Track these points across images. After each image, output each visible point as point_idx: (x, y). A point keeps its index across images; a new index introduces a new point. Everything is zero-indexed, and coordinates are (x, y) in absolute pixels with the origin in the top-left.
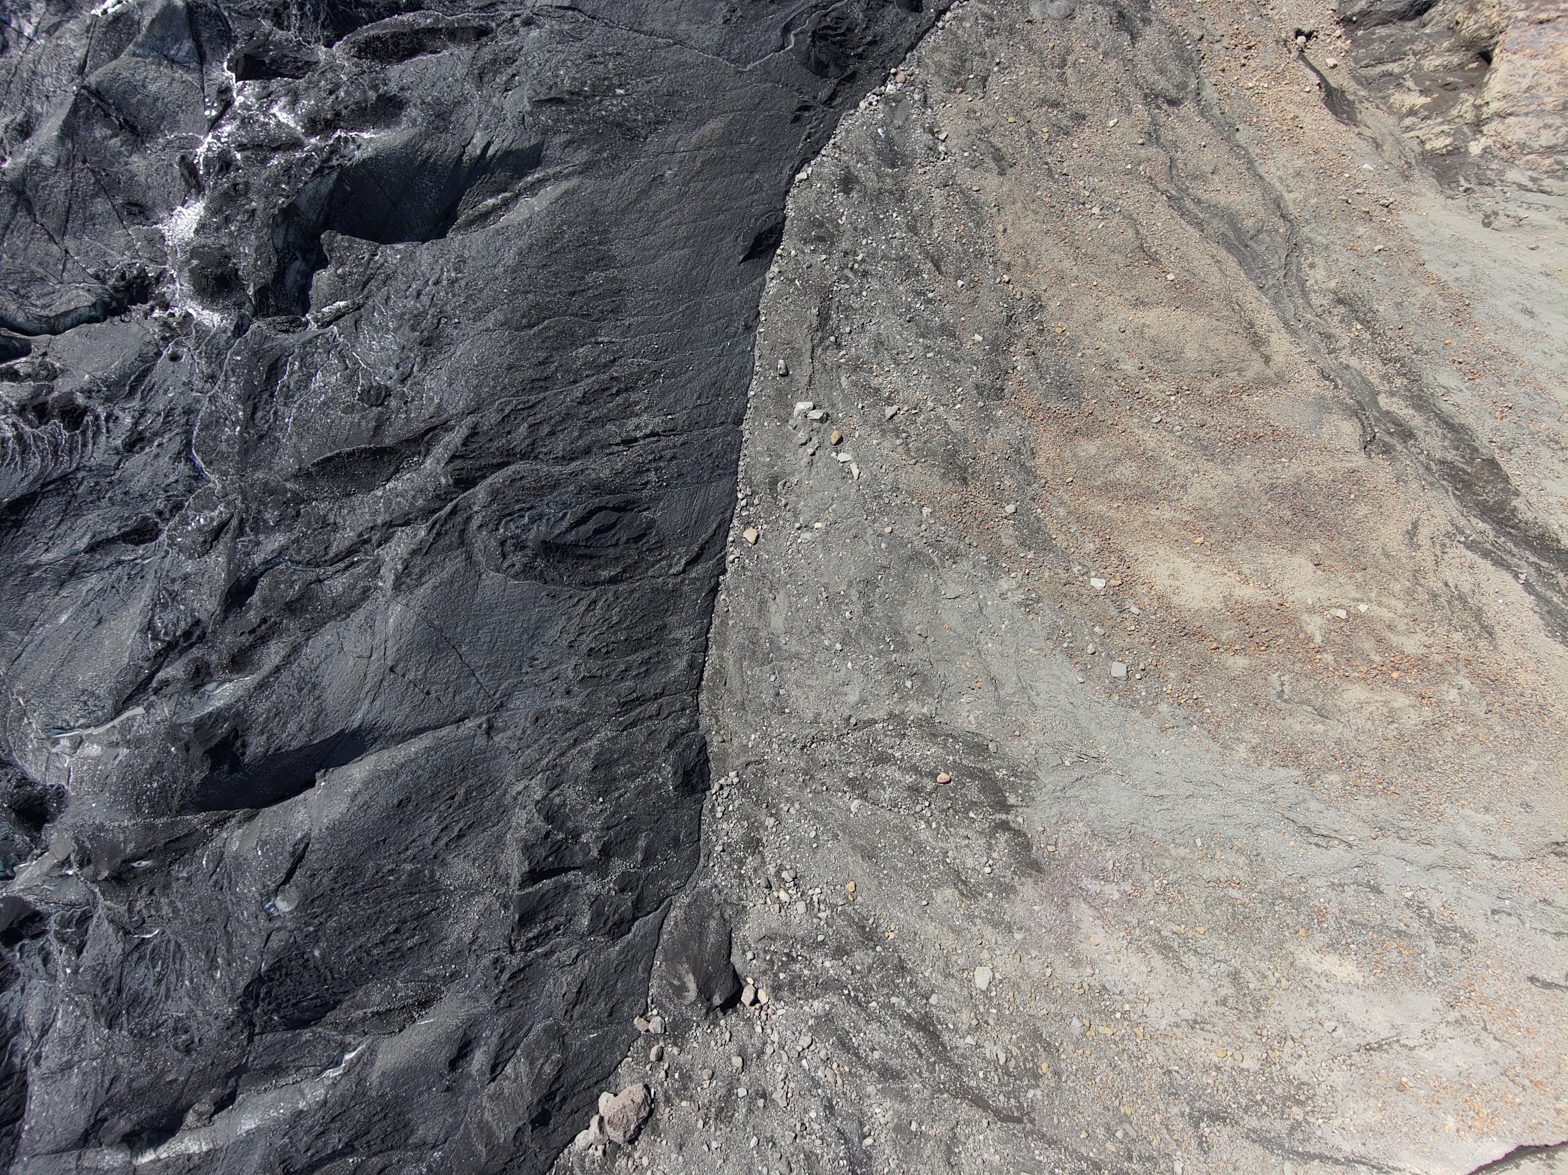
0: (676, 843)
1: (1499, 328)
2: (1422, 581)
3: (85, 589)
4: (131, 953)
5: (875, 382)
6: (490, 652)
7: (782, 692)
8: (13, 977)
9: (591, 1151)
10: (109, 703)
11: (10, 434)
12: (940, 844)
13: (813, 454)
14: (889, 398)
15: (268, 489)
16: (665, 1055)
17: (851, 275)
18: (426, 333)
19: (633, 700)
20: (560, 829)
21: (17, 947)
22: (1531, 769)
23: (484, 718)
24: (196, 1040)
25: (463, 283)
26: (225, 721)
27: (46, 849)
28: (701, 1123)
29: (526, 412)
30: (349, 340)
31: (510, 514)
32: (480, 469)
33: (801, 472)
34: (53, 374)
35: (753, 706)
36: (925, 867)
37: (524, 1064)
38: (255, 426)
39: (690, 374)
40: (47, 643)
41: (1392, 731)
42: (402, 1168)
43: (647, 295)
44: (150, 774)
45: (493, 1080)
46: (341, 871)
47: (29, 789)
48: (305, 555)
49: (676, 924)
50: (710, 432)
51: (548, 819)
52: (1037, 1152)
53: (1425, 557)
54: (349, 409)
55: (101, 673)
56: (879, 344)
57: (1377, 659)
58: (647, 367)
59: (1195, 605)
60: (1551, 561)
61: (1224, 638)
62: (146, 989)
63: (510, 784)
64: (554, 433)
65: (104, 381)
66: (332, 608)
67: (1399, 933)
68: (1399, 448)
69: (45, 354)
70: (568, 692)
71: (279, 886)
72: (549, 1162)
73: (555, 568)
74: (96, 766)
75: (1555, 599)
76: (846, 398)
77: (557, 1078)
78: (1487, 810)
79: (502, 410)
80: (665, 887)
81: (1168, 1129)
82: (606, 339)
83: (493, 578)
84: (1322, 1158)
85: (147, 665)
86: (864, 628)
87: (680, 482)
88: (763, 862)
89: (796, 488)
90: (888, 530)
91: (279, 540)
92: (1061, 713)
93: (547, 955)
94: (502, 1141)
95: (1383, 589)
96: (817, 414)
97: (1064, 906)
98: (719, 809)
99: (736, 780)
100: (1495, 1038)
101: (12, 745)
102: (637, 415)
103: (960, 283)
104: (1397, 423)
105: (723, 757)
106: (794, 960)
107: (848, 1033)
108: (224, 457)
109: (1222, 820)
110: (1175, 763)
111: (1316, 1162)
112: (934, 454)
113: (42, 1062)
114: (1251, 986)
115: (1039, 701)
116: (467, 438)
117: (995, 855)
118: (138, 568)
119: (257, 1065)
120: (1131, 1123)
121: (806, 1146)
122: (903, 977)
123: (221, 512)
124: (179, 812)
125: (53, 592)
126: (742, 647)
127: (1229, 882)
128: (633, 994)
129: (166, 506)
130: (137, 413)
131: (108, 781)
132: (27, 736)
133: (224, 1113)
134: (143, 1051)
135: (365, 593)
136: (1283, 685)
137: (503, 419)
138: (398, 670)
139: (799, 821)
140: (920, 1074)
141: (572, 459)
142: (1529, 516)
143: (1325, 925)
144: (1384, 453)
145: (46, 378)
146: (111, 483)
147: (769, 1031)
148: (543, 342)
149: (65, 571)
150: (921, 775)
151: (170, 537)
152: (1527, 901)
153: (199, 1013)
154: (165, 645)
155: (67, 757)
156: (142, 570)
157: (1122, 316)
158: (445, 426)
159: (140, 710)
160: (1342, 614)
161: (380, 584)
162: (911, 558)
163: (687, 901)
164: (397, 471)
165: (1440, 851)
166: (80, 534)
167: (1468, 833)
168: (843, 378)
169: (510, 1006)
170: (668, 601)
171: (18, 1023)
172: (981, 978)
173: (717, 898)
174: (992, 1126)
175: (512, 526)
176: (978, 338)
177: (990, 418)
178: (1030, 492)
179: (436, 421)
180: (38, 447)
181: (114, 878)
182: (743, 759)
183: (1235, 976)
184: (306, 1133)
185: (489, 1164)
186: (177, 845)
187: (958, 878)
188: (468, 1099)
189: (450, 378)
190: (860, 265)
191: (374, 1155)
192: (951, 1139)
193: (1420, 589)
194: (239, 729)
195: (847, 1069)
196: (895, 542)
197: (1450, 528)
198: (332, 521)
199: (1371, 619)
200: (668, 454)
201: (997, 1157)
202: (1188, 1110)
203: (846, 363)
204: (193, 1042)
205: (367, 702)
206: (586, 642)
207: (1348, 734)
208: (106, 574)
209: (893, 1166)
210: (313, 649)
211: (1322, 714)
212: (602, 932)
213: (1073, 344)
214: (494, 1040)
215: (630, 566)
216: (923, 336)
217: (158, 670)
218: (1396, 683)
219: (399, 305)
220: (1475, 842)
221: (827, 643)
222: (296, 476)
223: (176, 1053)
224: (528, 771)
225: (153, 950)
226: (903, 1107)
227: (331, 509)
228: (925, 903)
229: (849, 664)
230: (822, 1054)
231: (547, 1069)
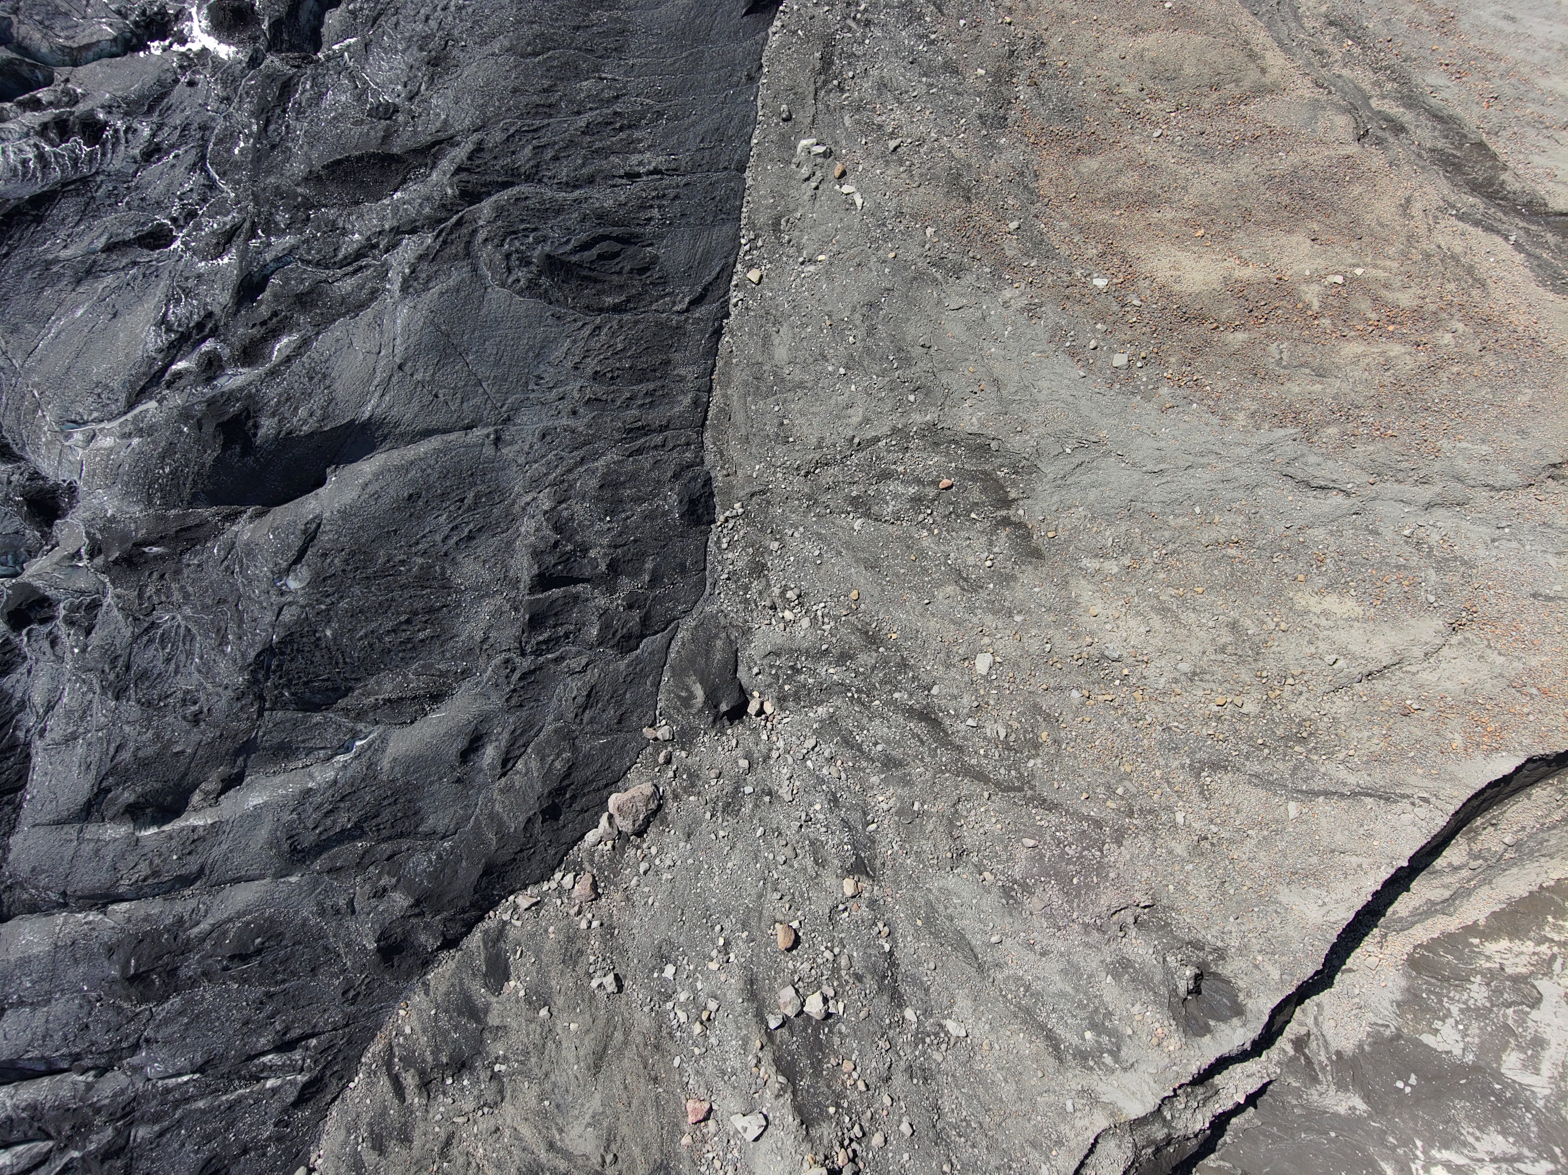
0: (683, 569)
1: (1483, 34)
2: (1416, 245)
3: (101, 287)
4: (140, 635)
5: (878, 120)
6: (497, 363)
7: (786, 422)
8: (20, 660)
9: (600, 847)
10: (123, 397)
11: (31, 156)
12: (942, 548)
13: (817, 188)
14: (893, 133)
15: (277, 191)
16: (674, 759)
17: (853, 25)
18: (433, 53)
19: (638, 428)
20: (569, 540)
21: (24, 632)
22: (1526, 398)
23: (491, 429)
24: (205, 710)
25: (470, 10)
26: (238, 400)
27: (57, 544)
28: (708, 815)
29: (530, 135)
30: (359, 63)
31: (514, 233)
32: (485, 185)
33: (804, 207)
34: (74, 100)
35: (757, 440)
36: (927, 571)
37: (535, 760)
38: (267, 137)
39: (693, 118)
40: (63, 336)
41: (1388, 378)
42: (411, 856)
43: (650, 39)
44: (162, 457)
45: (504, 774)
46: (353, 553)
47: (41, 482)
48: (314, 255)
49: (683, 644)
50: (715, 177)
51: (557, 528)
52: (1038, 818)
53: (1420, 224)
54: (358, 123)
55: (115, 365)
56: (882, 86)
57: (1373, 316)
58: (651, 107)
59: (1196, 289)
60: (1539, 224)
61: (1223, 317)
62: (154, 667)
63: (519, 495)
64: (558, 159)
65: (124, 99)
66: (341, 305)
67: (1399, 567)
68: (1391, 140)
69: (67, 81)
70: (574, 413)
71: (291, 565)
72: (558, 856)
73: (560, 288)
74: (108, 456)
75: (1545, 255)
76: (849, 136)
77: (567, 775)
78: (1483, 441)
79: (507, 130)
80: (672, 610)
81: (1168, 782)
82: (610, 76)
83: (498, 292)
84: (1327, 794)
85: (160, 356)
86: (868, 350)
87: (684, 222)
88: (768, 585)
89: (799, 223)
90: (892, 255)
91: (289, 240)
92: (1062, 405)
93: (558, 660)
94: (512, 830)
95: (1377, 254)
96: (821, 149)
97: (1065, 584)
98: (724, 540)
99: (741, 511)
100: (1500, 654)
101: (25, 439)
102: (640, 152)
103: (962, 22)
104: (1388, 119)
105: (729, 489)
106: (799, 672)
107: (851, 732)
108: (238, 166)
109: (1221, 486)
110: (1174, 437)
111: (1321, 799)
112: (938, 178)
113: (47, 734)
114: (1250, 632)
115: (1041, 397)
116: (472, 152)
117: (996, 550)
118: (153, 269)
119: (267, 741)
120: (1131, 780)
121: (811, 835)
122: (905, 673)
123: (234, 217)
124: (190, 505)
125: (70, 288)
126: (746, 384)
127: (1228, 543)
128: (642, 706)
129: (180, 214)
130: (154, 126)
131: (121, 470)
132: (40, 428)
133: (231, 793)
134: (150, 720)
135: (374, 294)
136: (1281, 352)
137: (508, 137)
138: (407, 368)
139: (803, 543)
140: (922, 760)
141: (576, 187)
142: (1517, 186)
143: (1324, 569)
144: (1376, 144)
145: (67, 104)
146: (128, 188)
147: (775, 739)
148: (548, 70)
149: (82, 268)
150: (924, 486)
151: (183, 243)
152: (1526, 526)
153: (209, 686)
154: (178, 335)
155: (80, 450)
156: (157, 270)
157: (1123, 43)
158: (451, 141)
159: (153, 404)
160: (1339, 279)
161: (388, 286)
162: (915, 279)
163: (693, 624)
164: (404, 181)
165: (1438, 489)
166: (97, 233)
167: (1466, 466)
168: (846, 118)
169: (521, 706)
170: (672, 337)
171: (24, 702)
172: (982, 663)
173: (723, 621)
174: (993, 798)
175: (517, 243)
176: (981, 72)
177: (993, 146)
178: (1033, 210)
179: (442, 135)
180: (58, 162)
181: (124, 559)
182: (747, 490)
183: (1233, 626)
184: (315, 810)
185: (499, 852)
186: (188, 535)
187: (959, 576)
188: (479, 793)
189: (456, 97)
190: (863, 14)
191: (384, 840)
192: (953, 814)
193: (1414, 251)
194: (251, 409)
195: (850, 764)
196: (899, 265)
197: (1441, 203)
198: (341, 225)
199: (1367, 281)
200: (671, 193)
201: (999, 826)
202: (1188, 762)
203: (850, 105)
204: (201, 712)
205: (377, 394)
206: (591, 365)
207: (1346, 387)
208: (122, 274)
209: (896, 848)
210: (323, 343)
211: (1321, 374)
212: (611, 643)
213: (1075, 75)
214: (506, 736)
215: (634, 296)
216: (925, 75)
217: (172, 363)
218: (1391, 336)
219: (407, 28)
220: (1473, 474)
221: (830, 368)
222: (306, 179)
223: (185, 723)
224: (535, 484)
225: (163, 634)
226: (904, 792)
227: (341, 215)
228: (926, 601)
229: (853, 387)
230: (826, 754)
231: (558, 765)
